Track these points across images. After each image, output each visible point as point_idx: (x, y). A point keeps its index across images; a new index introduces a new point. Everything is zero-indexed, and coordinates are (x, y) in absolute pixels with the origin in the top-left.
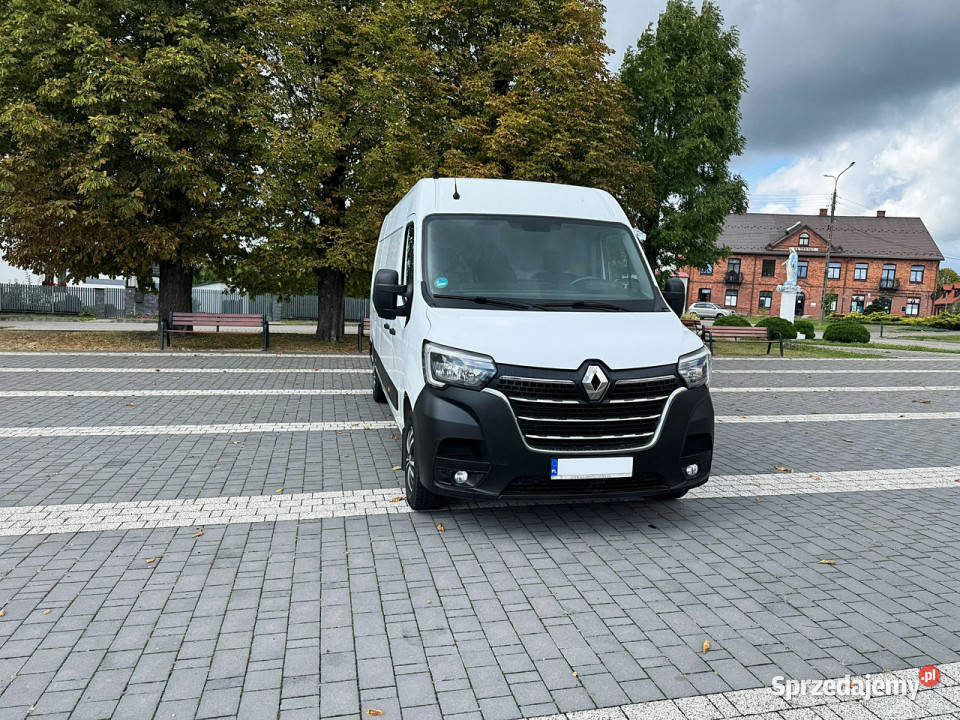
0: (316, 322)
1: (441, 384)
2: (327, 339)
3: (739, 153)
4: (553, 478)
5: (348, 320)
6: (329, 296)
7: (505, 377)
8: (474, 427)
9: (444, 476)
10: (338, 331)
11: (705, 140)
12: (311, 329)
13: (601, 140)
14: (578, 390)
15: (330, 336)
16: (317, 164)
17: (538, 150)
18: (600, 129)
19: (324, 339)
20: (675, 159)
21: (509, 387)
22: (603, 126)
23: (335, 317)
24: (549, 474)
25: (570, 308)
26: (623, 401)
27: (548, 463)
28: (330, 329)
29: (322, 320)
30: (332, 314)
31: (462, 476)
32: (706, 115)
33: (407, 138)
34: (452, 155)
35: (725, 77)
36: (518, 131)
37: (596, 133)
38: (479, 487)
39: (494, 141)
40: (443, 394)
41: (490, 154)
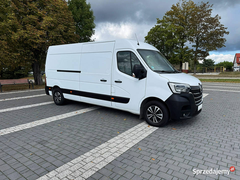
1: (180, 93)
7: (192, 89)
8: (188, 102)
34: (29, 27)
35: (90, 15)
36: (51, 22)
37: (69, 26)
38: (188, 116)
39: (43, 24)
40: (180, 95)
41: (41, 28)
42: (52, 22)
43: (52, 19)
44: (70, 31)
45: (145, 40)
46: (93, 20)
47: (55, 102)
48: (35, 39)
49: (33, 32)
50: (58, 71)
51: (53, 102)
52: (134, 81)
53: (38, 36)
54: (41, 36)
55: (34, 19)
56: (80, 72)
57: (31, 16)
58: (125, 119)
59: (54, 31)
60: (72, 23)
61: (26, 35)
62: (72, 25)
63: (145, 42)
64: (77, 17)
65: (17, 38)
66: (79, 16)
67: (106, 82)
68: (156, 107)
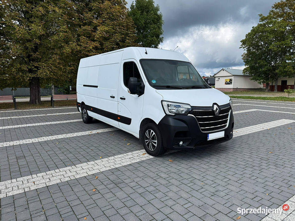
0: (30, 97)
1: (173, 114)
2: (34, 103)
3: (162, 42)
4: (208, 140)
5: (42, 96)
6: (34, 88)
7: (194, 110)
8: (186, 127)
9: (176, 144)
10: (38, 100)
11: (155, 38)
12: (28, 99)
13: (129, 37)
14: (213, 113)
15: (36, 102)
16: (33, 40)
17: (111, 38)
18: (128, 34)
19: (33, 103)
20: (146, 44)
21: (195, 113)
22: (129, 32)
23: (37, 95)
24: (207, 139)
25: (191, 88)
26: (222, 115)
27: (206, 135)
28: (36, 99)
29: (32, 96)
30: (36, 94)
31: (181, 143)
32: (154, 30)
33: (66, 32)
34: (83, 38)
35: (158, 19)
36: (105, 32)
37: (127, 34)
38: (188, 146)
39: (97, 35)
40: (174, 117)
41: (95, 39)
42: (107, 32)
43: (106, 29)
44: (127, 40)
45: (242, 45)
46: (161, 25)
47: (83, 119)
48: (88, 51)
49: (86, 44)
50: (84, 86)
51: (82, 120)
52: (134, 97)
53: (91, 48)
54: (93, 48)
55: (88, 30)
56: (97, 87)
57: (86, 27)
58: (128, 144)
59: (109, 42)
60: (130, 31)
61: (79, 48)
62: (131, 34)
63: (241, 47)
64: (140, 23)
65: (68, 51)
66: (143, 22)
67: (114, 99)
68: (152, 130)
